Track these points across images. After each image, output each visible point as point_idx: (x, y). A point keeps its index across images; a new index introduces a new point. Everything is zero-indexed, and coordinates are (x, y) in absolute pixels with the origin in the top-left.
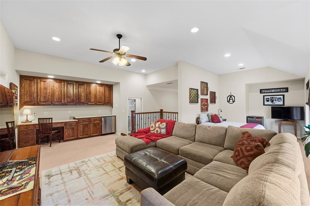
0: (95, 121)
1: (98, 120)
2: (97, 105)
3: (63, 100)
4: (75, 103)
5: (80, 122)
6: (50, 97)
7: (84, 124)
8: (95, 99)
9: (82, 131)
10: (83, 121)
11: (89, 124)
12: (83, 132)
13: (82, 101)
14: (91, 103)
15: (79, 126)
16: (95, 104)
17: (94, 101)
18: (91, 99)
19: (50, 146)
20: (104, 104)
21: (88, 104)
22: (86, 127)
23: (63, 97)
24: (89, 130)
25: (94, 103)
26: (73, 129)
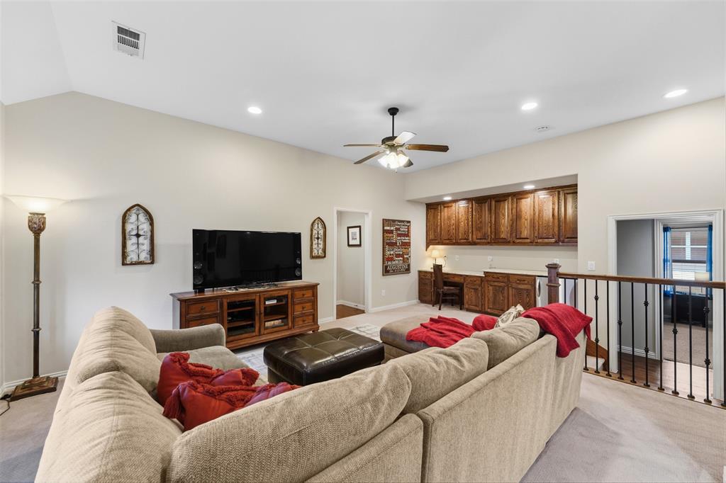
0: (519, 284)
1: (526, 282)
2: (537, 244)
3: (470, 235)
4: (489, 240)
5: (488, 281)
6: (454, 231)
7: (495, 286)
8: (530, 231)
9: (491, 300)
10: (494, 279)
11: (506, 288)
12: (494, 303)
13: (502, 236)
14: (520, 241)
15: (486, 287)
16: (531, 242)
17: (530, 235)
18: (523, 230)
19: (440, 309)
20: (556, 242)
21: (514, 242)
22: (500, 293)
23: (470, 231)
24: (506, 301)
25: (529, 240)
26: (476, 290)
